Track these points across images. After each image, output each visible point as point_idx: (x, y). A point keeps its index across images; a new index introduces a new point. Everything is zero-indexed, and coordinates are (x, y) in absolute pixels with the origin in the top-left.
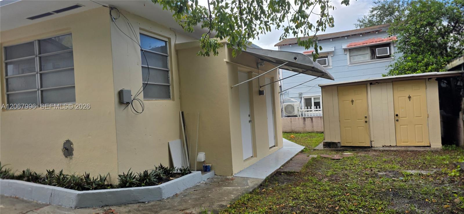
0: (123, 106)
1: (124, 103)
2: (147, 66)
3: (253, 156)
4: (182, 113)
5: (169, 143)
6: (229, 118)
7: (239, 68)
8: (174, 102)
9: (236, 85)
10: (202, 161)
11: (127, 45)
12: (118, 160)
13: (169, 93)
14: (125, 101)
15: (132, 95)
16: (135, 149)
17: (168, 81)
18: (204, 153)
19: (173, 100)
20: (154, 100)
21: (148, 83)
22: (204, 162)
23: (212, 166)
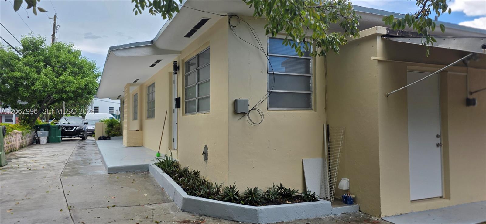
0: (239, 117)
1: (238, 113)
2: (272, 73)
3: (444, 197)
4: (328, 127)
5: (303, 161)
6: (378, 138)
7: (409, 67)
8: (316, 112)
9: (393, 92)
10: (344, 189)
11: (249, 53)
12: (228, 171)
13: (310, 102)
14: (240, 110)
15: (249, 105)
16: (252, 162)
17: (309, 88)
18: (349, 180)
19: (315, 110)
20: (284, 110)
21: (273, 91)
22: (347, 191)
23: (355, 197)
